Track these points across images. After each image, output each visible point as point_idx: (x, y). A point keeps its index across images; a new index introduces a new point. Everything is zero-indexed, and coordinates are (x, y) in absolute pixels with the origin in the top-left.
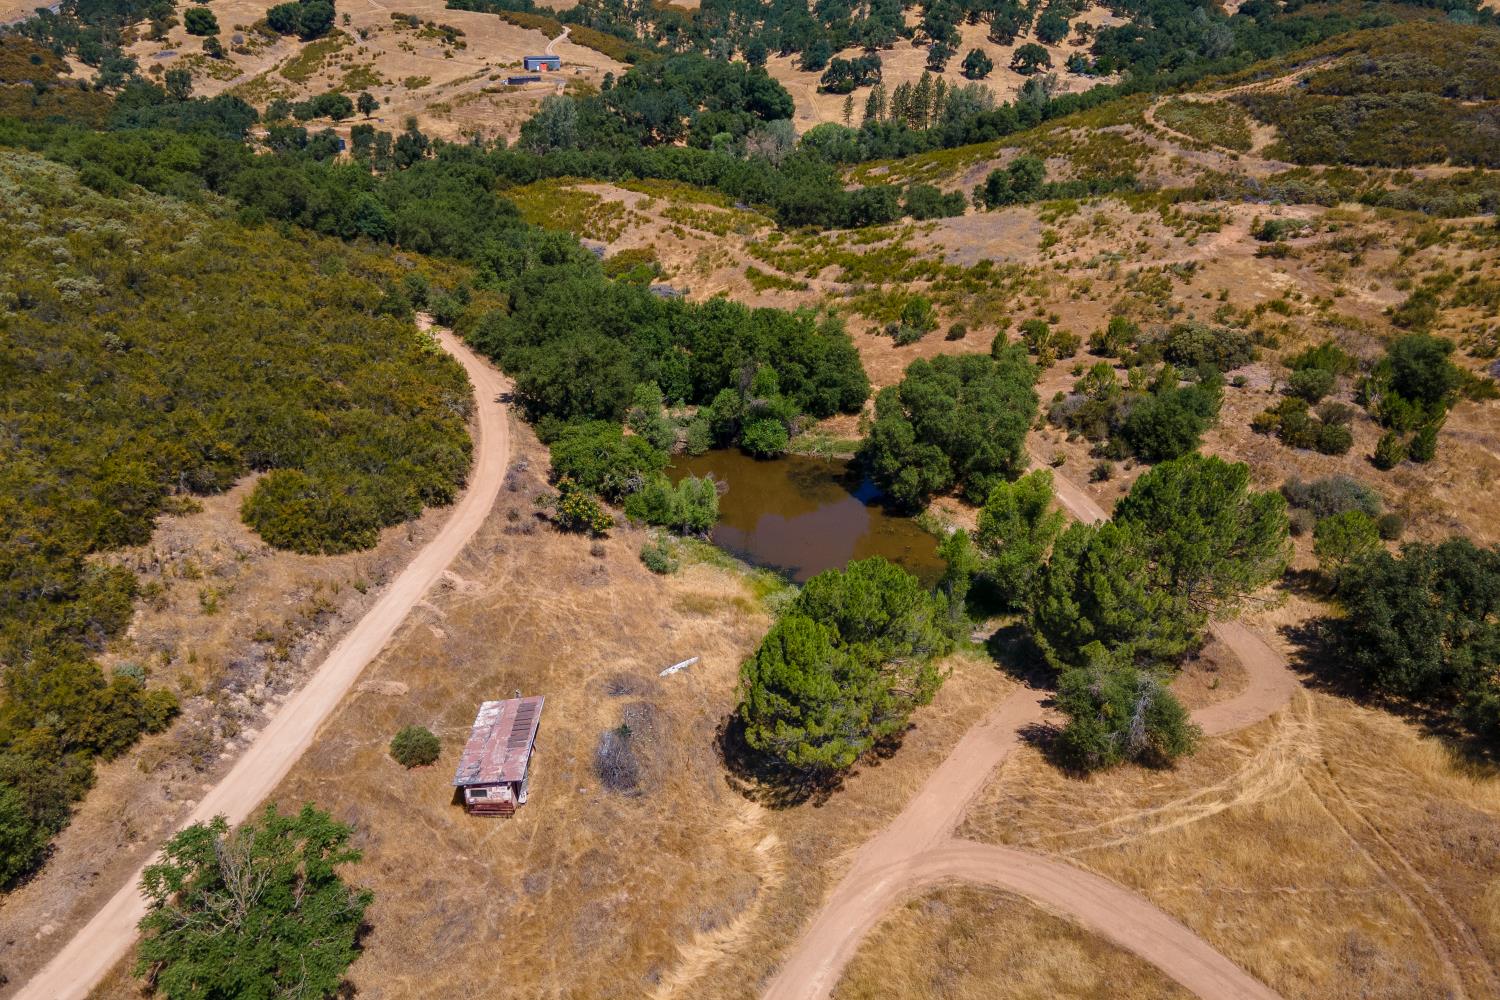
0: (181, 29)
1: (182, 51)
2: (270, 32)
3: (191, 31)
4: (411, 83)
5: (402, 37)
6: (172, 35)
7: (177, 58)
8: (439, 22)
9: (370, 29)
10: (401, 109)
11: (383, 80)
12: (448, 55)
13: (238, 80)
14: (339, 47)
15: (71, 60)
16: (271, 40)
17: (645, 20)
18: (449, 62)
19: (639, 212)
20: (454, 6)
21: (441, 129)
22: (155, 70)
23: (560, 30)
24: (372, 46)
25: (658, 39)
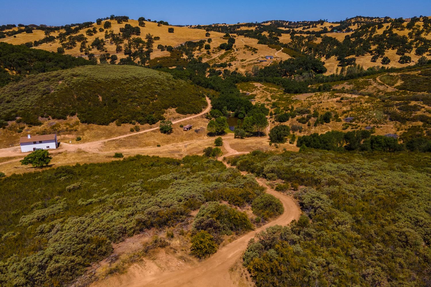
0: (204, 48)
1: (203, 53)
3: (205, 49)
4: (242, 60)
5: (244, 50)
6: (202, 50)
7: (201, 54)
8: (253, 47)
9: (239, 48)
10: (237, 66)
11: (237, 59)
12: (252, 54)
13: (211, 59)
14: (231, 52)
15: (184, 55)
16: (220, 50)
17: (305, 46)
18: (252, 56)
19: (259, 88)
20: (259, 43)
21: (242, 71)
22: (197, 56)
23: (281, 49)
24: (238, 52)
25: (306, 51)
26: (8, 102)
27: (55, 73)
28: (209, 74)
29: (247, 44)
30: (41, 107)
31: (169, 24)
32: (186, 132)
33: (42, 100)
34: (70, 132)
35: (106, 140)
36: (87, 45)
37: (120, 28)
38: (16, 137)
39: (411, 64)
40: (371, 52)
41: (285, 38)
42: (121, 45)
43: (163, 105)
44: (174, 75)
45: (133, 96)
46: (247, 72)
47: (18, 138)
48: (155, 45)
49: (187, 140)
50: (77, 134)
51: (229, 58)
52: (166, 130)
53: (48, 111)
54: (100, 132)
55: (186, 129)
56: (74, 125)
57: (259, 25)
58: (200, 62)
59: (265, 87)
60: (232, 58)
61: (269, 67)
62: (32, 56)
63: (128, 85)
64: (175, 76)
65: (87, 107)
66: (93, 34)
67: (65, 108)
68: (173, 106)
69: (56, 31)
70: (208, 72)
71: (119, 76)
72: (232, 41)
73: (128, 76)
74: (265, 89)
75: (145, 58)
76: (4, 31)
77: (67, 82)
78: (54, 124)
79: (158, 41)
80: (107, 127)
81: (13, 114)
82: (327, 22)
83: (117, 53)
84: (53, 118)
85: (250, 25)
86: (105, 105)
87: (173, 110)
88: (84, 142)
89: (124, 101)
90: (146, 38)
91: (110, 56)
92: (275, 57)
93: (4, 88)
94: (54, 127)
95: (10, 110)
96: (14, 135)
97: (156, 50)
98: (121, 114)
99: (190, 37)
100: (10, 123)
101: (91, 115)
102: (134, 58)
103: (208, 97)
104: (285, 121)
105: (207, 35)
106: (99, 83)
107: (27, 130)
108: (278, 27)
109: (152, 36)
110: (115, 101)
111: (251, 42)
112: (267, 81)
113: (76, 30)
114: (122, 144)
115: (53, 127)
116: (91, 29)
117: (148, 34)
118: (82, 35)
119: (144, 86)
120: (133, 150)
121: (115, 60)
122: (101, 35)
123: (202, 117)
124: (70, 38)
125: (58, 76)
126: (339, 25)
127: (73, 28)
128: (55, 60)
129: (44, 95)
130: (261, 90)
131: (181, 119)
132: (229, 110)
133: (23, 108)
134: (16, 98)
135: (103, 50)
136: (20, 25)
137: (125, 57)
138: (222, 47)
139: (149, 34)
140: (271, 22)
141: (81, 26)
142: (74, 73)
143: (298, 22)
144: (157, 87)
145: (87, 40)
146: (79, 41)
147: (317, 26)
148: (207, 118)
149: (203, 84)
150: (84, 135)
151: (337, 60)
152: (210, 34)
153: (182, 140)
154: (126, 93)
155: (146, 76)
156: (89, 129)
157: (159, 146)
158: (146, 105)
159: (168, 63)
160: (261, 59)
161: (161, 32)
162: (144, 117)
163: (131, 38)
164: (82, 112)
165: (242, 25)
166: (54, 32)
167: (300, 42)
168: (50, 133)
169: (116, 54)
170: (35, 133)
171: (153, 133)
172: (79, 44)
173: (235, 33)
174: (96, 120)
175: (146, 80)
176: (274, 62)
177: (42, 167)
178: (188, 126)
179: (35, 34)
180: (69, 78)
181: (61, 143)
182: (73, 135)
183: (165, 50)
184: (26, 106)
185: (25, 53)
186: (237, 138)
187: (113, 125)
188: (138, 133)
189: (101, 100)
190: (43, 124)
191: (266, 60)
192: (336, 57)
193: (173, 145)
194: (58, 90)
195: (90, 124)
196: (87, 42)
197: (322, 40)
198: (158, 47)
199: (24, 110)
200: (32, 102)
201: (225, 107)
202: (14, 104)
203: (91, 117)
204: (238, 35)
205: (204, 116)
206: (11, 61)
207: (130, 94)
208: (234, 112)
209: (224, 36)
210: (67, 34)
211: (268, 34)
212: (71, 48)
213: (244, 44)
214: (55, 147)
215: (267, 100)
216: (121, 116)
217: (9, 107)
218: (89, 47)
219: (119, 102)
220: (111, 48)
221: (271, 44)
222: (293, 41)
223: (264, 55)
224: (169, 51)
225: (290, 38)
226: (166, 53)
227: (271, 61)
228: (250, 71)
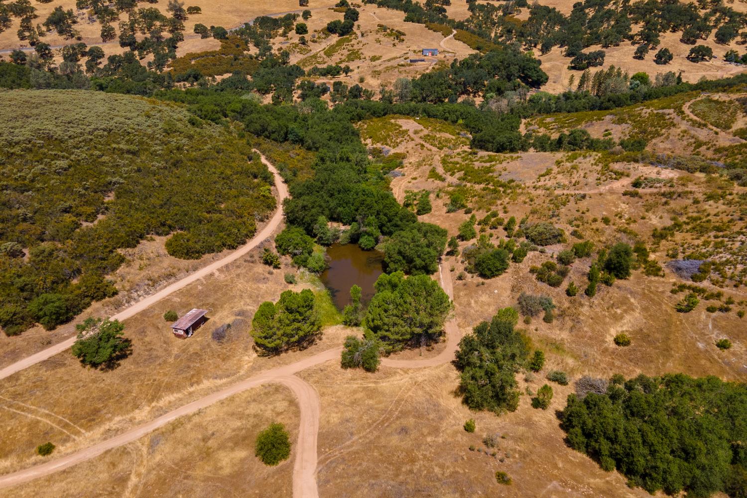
0: (294, 31)
1: (291, 41)
2: (327, 32)
3: (297, 33)
4: (374, 59)
5: (378, 36)
6: (290, 34)
7: (288, 45)
8: (396, 29)
9: (366, 32)
10: (362, 72)
11: (362, 56)
12: (394, 45)
13: (309, 54)
14: (351, 40)
15: (251, 46)
16: (327, 36)
17: (498, 27)
18: (393, 49)
20: (407, 20)
21: (373, 83)
22: (279, 49)
23: (451, 32)
24: (364, 40)
25: (502, 36)
28: (300, 92)
29: (383, 23)
36: (34, 23)
39: (711, 62)
40: (631, 38)
41: (457, 10)
42: (112, 24)
46: (383, 86)
48: (189, 26)
51: (346, 52)
58: (285, 63)
60: (353, 53)
70: (298, 87)
72: (352, 16)
75: (165, 54)
79: (196, 16)
83: (104, 41)
91: (87, 49)
92: (440, 50)
97: (191, 37)
99: (267, 7)
102: (140, 55)
105: (303, 3)
111: (390, 18)
121: (100, 57)
122: (68, 2)
135: (72, 36)
137: (120, 51)
138: (331, 29)
139: (176, 1)
145: (36, 12)
146: (17, 14)
152: (307, 1)
159: (215, 65)
160: (413, 57)
163: (136, 9)
167: (487, 18)
169: (100, 46)
172: (16, 21)
176: (441, 62)
183: (210, 36)
191: (422, 57)
192: (563, 49)
196: (36, 17)
197: (531, 13)
198: (195, 30)
204: (365, 3)
209: (337, 6)
213: (378, 21)
218: (38, 27)
220: (90, 30)
221: (432, 21)
222: (474, 14)
223: (419, 47)
224: (218, 39)
225: (469, 10)
226: (213, 44)
227: (434, 61)
228: (391, 83)
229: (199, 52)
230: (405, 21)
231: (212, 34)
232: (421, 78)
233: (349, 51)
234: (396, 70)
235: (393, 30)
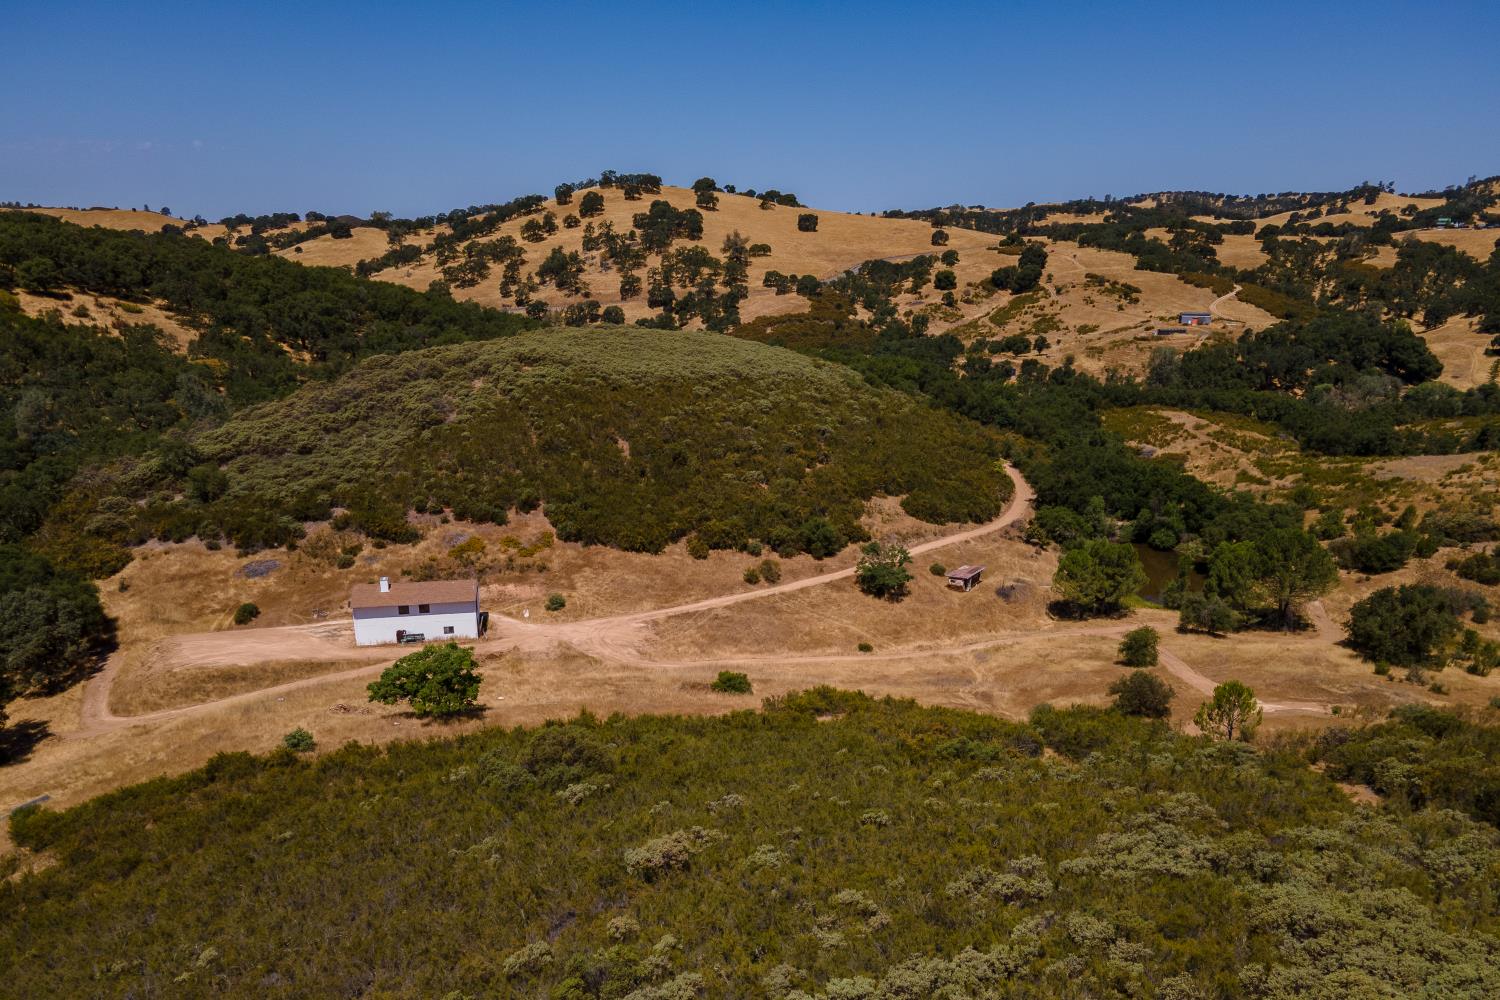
0: (931, 285)
1: (928, 301)
2: (989, 286)
3: (937, 287)
4: (1083, 330)
5: (1088, 293)
6: (924, 290)
7: (922, 306)
8: (1122, 281)
9: (1065, 286)
10: (1066, 349)
11: (1062, 326)
12: (1120, 308)
13: (960, 323)
14: (1037, 300)
15: (858, 307)
16: (990, 293)
17: (1328, 279)
18: (1120, 314)
19: (1192, 431)
20: (1140, 267)
21: (1091, 366)
22: (907, 314)
23: (1232, 289)
24: (1062, 300)
25: (1336, 297)
26: (305, 451)
27: (456, 351)
29: (1096, 271)
30: (416, 473)
31: (800, 201)
32: (956, 594)
33: (417, 446)
34: (522, 574)
35: (661, 614)
36: (523, 273)
37: (635, 216)
38: (333, 586)
41: (1240, 251)
42: (636, 273)
43: (854, 482)
44: (863, 372)
45: (741, 442)
46: (1112, 373)
47: (340, 587)
48: (755, 273)
49: (974, 630)
50: (550, 583)
51: (1030, 319)
52: (881, 584)
53: (441, 487)
54: (631, 578)
55: (961, 583)
56: (535, 548)
57: (1119, 207)
58: (919, 334)
59: (1215, 428)
60: (1044, 320)
61: (1198, 355)
62: (362, 301)
63: (718, 401)
64: (869, 374)
65: (579, 478)
66: (545, 235)
67: (501, 480)
68: (891, 488)
69: (422, 232)
70: (961, 368)
71: (685, 368)
72: (1036, 258)
73: (712, 366)
74: (1218, 435)
75: (722, 319)
76: (265, 235)
77: (502, 384)
78: (462, 541)
79: (763, 260)
80: (656, 559)
81: (323, 497)
82: (1392, 191)
83: (623, 299)
84: (460, 517)
85: (1082, 207)
86: (643, 474)
87: (891, 503)
88: (577, 618)
89: (712, 462)
90: (724, 250)
91: (601, 311)
92: (1214, 316)
93: (288, 401)
94: (462, 550)
95: (310, 481)
96: (327, 575)
97: (760, 292)
98: (708, 512)
99: (877, 246)
100: (311, 529)
101: (595, 512)
102: (681, 319)
103: (1007, 457)
104: (1391, 570)
105: (939, 239)
106: (614, 389)
107: (371, 559)
108: (1189, 214)
109: (747, 240)
110: (679, 459)
111: (1105, 265)
112: (1213, 407)
113: (490, 224)
114: (719, 631)
115: (459, 553)
116: (539, 218)
117: (731, 232)
118: (510, 239)
119: (776, 405)
120: (771, 659)
122: (569, 240)
123: (1005, 533)
124: (469, 249)
125: (471, 360)
126: (1443, 202)
127: (480, 218)
128: (435, 317)
129: (423, 428)
130: (1206, 439)
131: (927, 541)
132: (1113, 513)
133: (355, 473)
134: (331, 436)
135: (577, 291)
136: (313, 216)
137: (651, 313)
138: (998, 281)
139: (737, 235)
140: (1155, 197)
141: (504, 213)
142: (521, 349)
143: (1261, 197)
144: (823, 411)
145: (524, 256)
146: (498, 258)
147: (1350, 206)
148: (1027, 542)
149: (974, 408)
150: (573, 587)
151: (1480, 331)
152: (946, 237)
153: (953, 631)
154: (714, 430)
155: (774, 369)
156: (589, 564)
157: (865, 648)
158: (793, 482)
159: (805, 335)
160: (1159, 325)
161: (773, 229)
162: (790, 526)
163: (672, 250)
164: (562, 499)
165: (1054, 209)
166: (417, 234)
167: (1304, 265)
168: (450, 576)
169: (619, 305)
170: (398, 571)
171: (835, 595)
172: (497, 270)
173: (1036, 231)
174: (617, 532)
175: (778, 385)
176: (1215, 335)
177: (447, 717)
178: (964, 571)
179: (358, 242)
180: (509, 369)
181: (493, 616)
182: (532, 584)
183: (790, 291)
184: (366, 466)
185: (341, 290)
186: (1192, 631)
187: (676, 554)
188: (776, 590)
189: (627, 453)
190: (422, 538)
191: (1179, 327)
192: (1476, 319)
193: (920, 648)
194: (472, 410)
195: (593, 547)
196: (523, 262)
197: (1399, 254)
198: (766, 281)
199: (357, 481)
200: (385, 453)
201: (1098, 501)
202: (326, 459)
203: (597, 517)
204: (1055, 240)
205: (1014, 533)
206: (297, 319)
207: (731, 434)
208: (1126, 523)
209: (1002, 243)
210: (461, 238)
211: (1171, 236)
212: (472, 283)
213: (1083, 270)
214: (473, 633)
215: (1244, 476)
216: (708, 519)
217: (309, 468)
218: (530, 278)
219: (693, 461)
220: (603, 282)
221: (1191, 269)
222: (1275, 258)
223: (1168, 311)
224: (804, 295)
225: (1262, 250)
226: (796, 303)
227: (1203, 333)
228: (1124, 367)
229: (776, 315)
230: (1136, 268)
231: (795, 288)
232: (1183, 360)
233: (1035, 316)
234: (1133, 346)
235: (1116, 283)
